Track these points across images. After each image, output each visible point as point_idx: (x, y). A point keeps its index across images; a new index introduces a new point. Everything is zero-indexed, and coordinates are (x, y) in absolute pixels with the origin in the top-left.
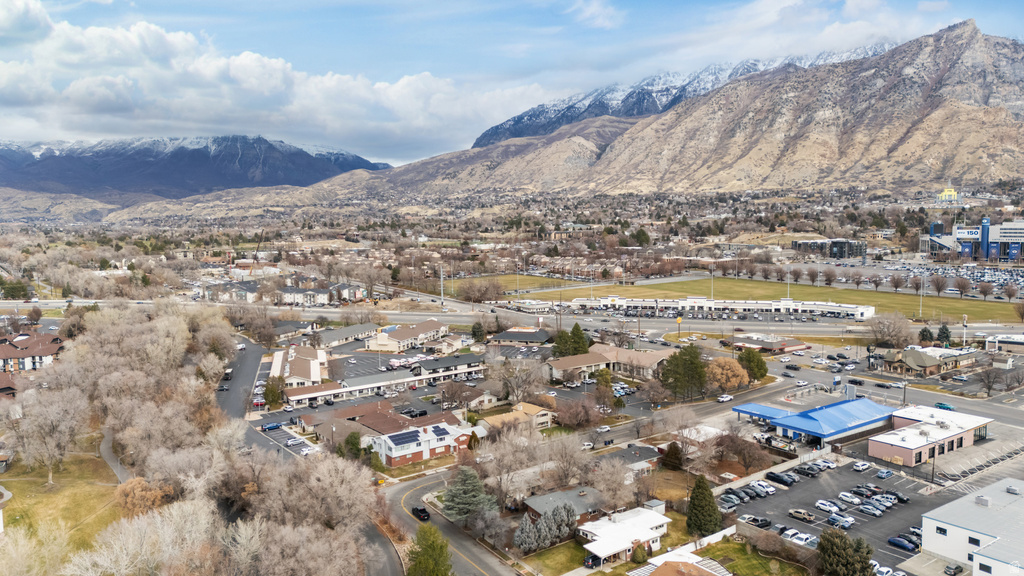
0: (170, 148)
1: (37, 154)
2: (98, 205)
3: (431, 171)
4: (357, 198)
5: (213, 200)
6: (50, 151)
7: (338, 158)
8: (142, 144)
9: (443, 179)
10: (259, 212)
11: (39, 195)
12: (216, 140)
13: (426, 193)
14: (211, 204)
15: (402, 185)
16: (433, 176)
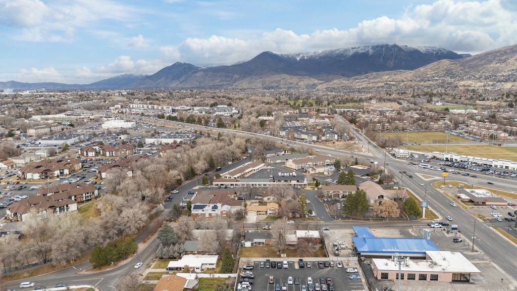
0: (351, 53)
1: (298, 59)
2: (316, 81)
3: (490, 59)
4: (438, 77)
5: (364, 78)
6: (303, 57)
7: (438, 53)
8: (340, 52)
9: (496, 63)
10: (382, 84)
11: (295, 77)
12: (373, 48)
13: (483, 73)
14: (362, 80)
15: (469, 68)
16: (490, 62)
